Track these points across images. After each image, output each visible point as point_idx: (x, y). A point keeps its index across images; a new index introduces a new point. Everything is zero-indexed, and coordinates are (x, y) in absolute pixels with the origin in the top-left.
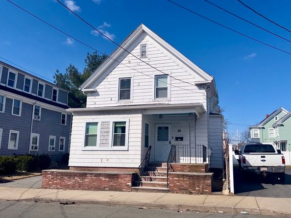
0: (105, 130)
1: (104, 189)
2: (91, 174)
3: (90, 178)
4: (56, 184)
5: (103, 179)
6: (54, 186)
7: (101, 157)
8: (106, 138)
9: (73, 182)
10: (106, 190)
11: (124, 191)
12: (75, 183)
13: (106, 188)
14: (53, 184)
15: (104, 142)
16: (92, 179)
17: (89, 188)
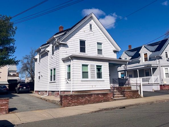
0: (93, 70)
1: (101, 102)
2: (94, 94)
3: (94, 96)
4: (74, 103)
5: (100, 96)
6: (73, 104)
7: (92, 84)
8: (94, 74)
9: (85, 100)
10: (102, 102)
11: (110, 101)
12: (86, 100)
13: (102, 101)
14: (72, 103)
15: (93, 76)
16: (95, 97)
17: (94, 102)
